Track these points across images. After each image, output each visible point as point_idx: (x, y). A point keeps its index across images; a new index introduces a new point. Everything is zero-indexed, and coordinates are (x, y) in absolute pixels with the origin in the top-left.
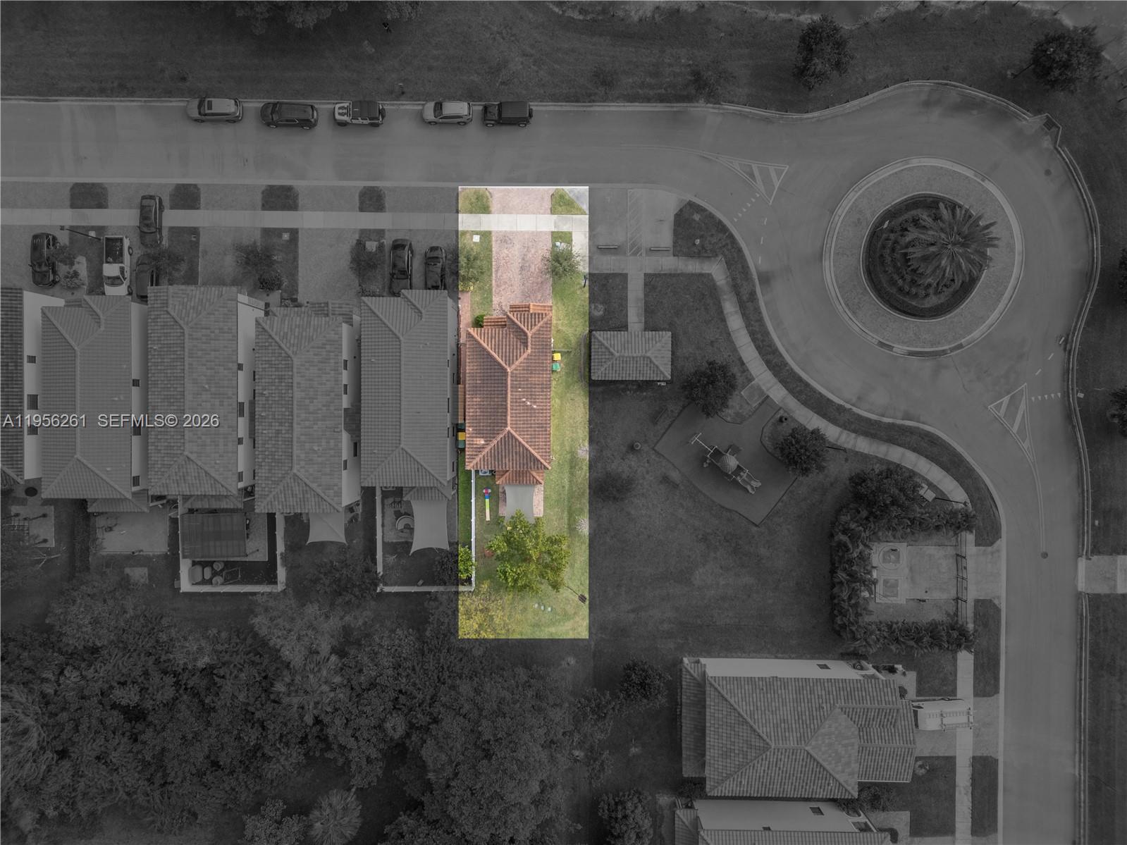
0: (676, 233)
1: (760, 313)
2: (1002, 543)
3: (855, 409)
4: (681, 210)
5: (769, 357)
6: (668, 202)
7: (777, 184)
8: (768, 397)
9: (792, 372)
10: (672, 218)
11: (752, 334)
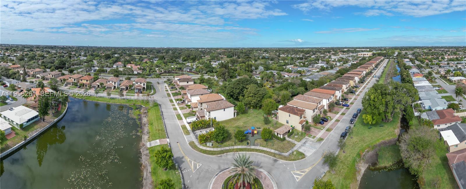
0: (301, 152)
1: (270, 155)
2: (188, 143)
3: (234, 153)
4: (304, 155)
5: (260, 151)
6: (308, 154)
7: (295, 176)
8: (254, 146)
9: (254, 151)
10: (304, 153)
11: (268, 152)
